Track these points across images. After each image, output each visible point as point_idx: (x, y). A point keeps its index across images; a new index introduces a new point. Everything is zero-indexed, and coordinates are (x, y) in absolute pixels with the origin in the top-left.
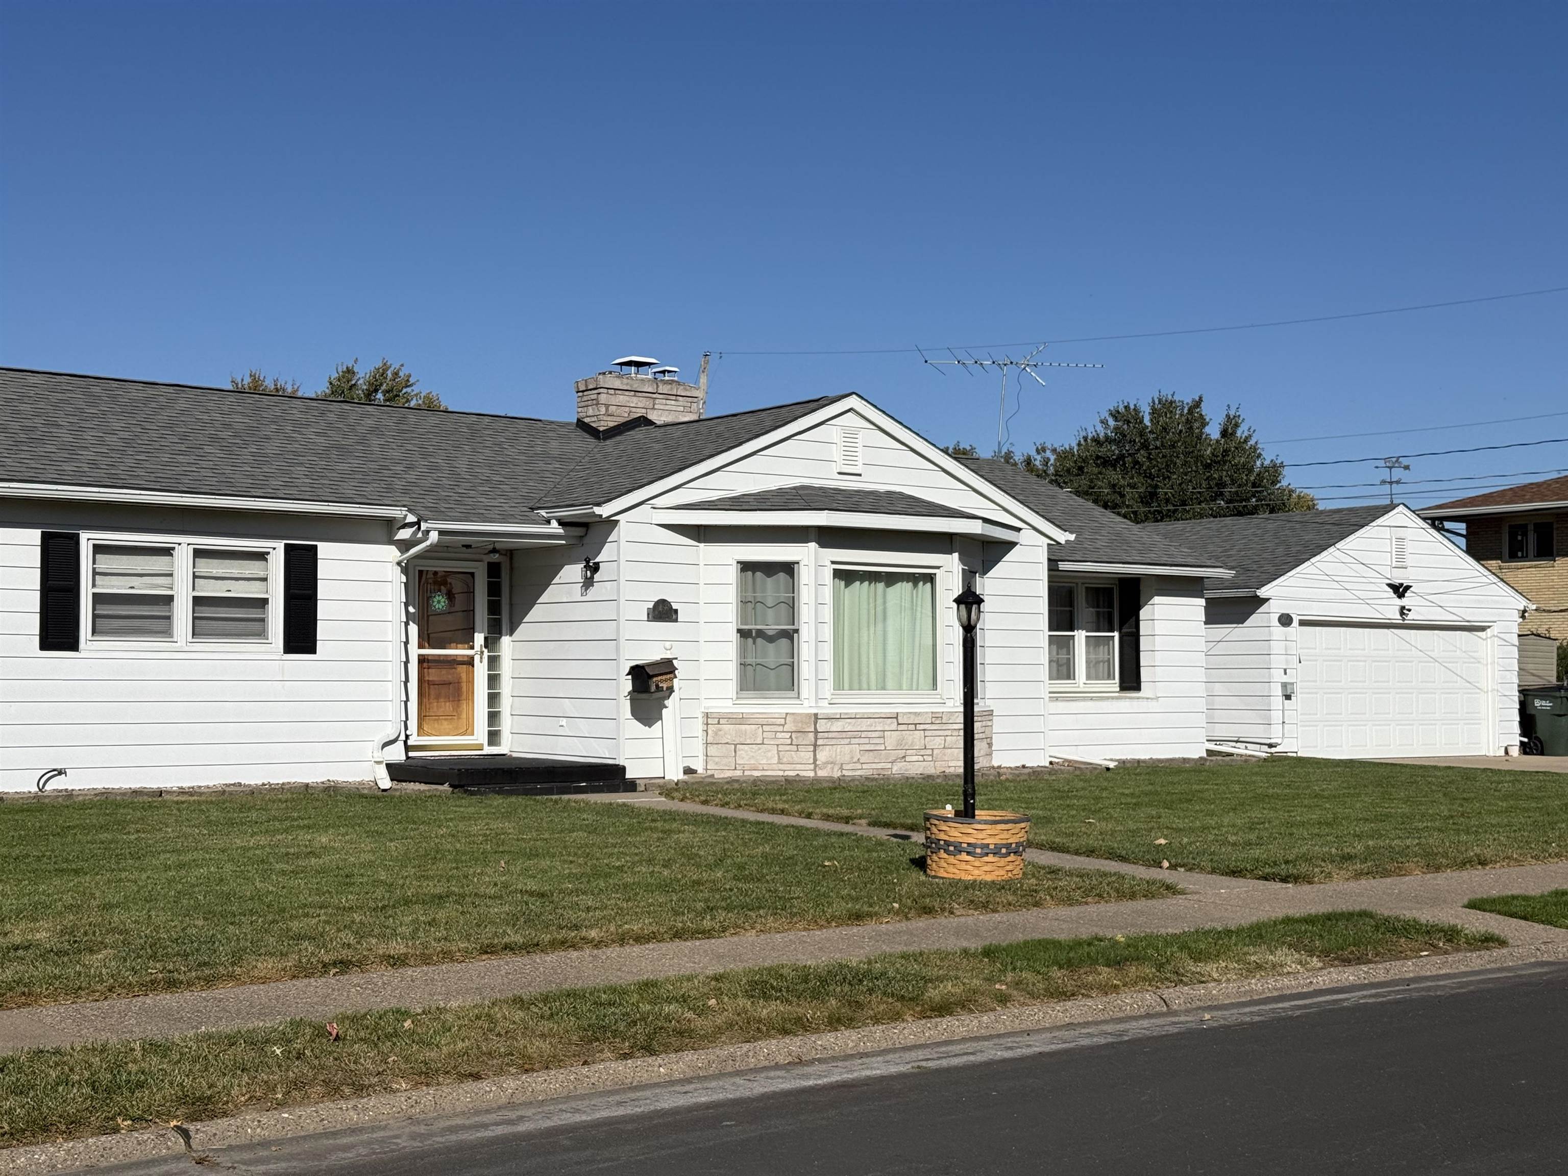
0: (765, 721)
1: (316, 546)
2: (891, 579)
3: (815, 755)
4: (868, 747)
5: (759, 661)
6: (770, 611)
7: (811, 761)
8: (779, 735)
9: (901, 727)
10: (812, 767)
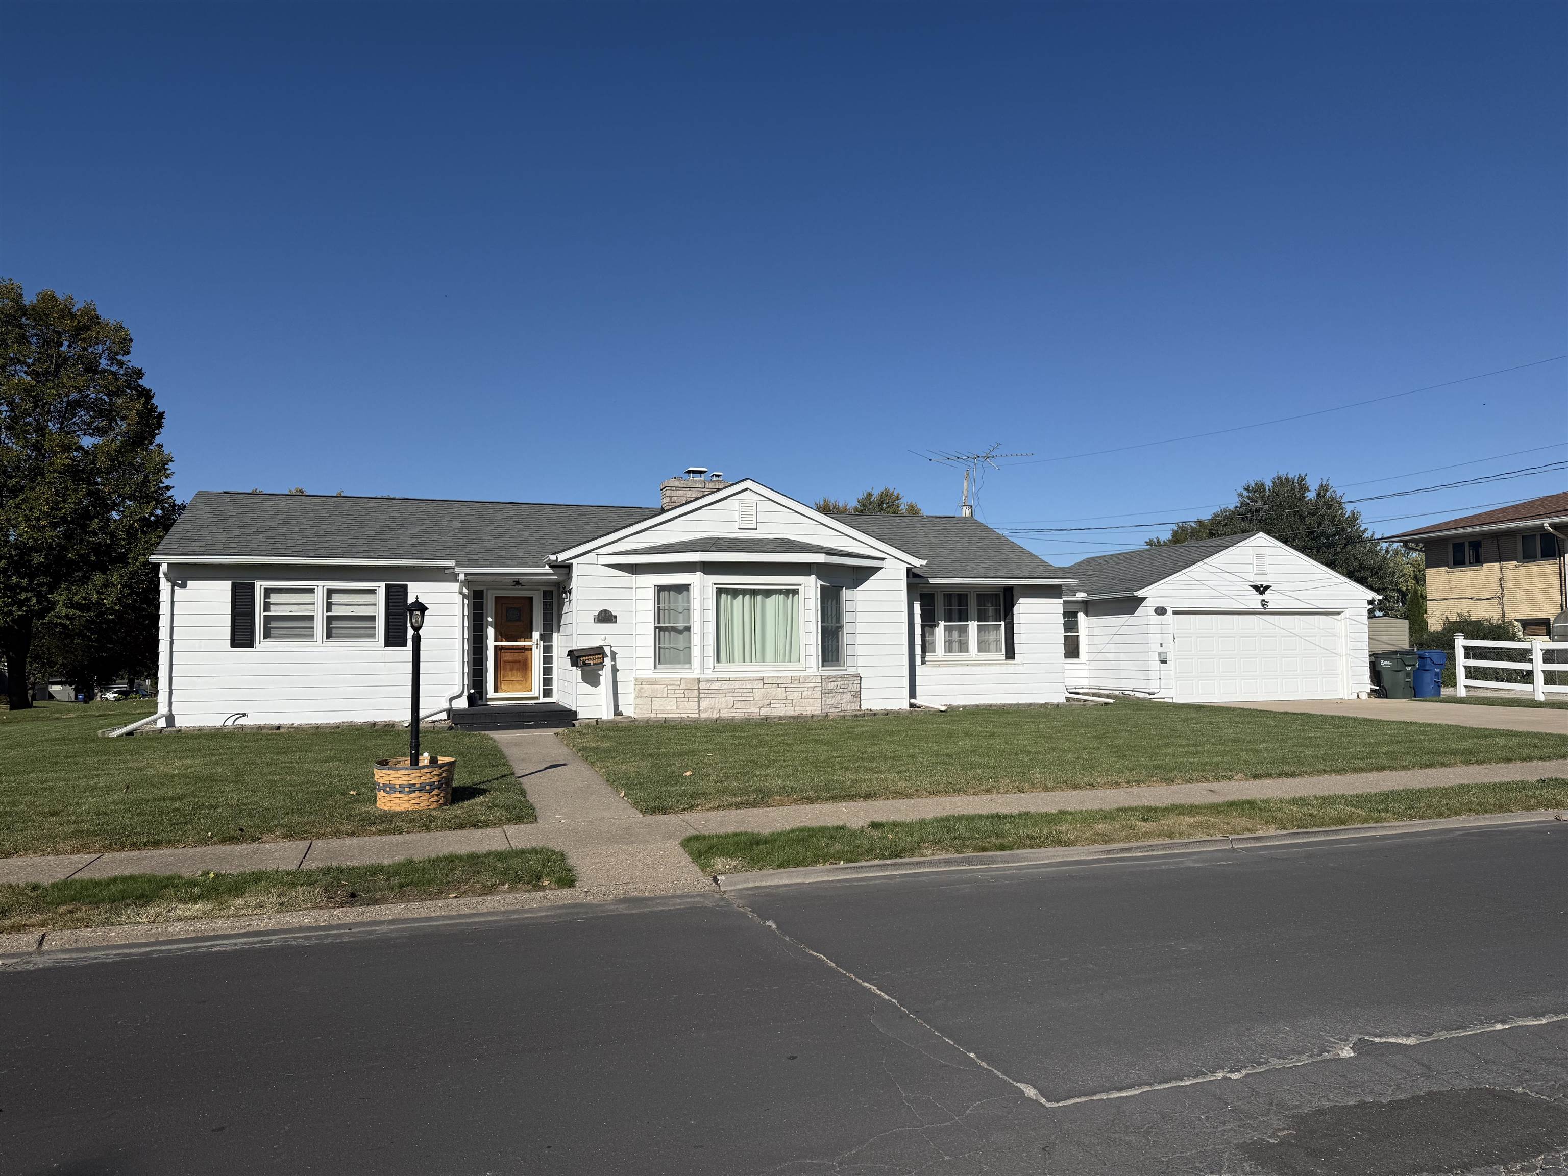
0: (668, 683)
1: (407, 585)
2: (768, 593)
3: (699, 704)
4: (740, 699)
5: (672, 645)
6: (681, 615)
7: (697, 707)
8: (677, 692)
9: (765, 686)
10: (697, 711)
